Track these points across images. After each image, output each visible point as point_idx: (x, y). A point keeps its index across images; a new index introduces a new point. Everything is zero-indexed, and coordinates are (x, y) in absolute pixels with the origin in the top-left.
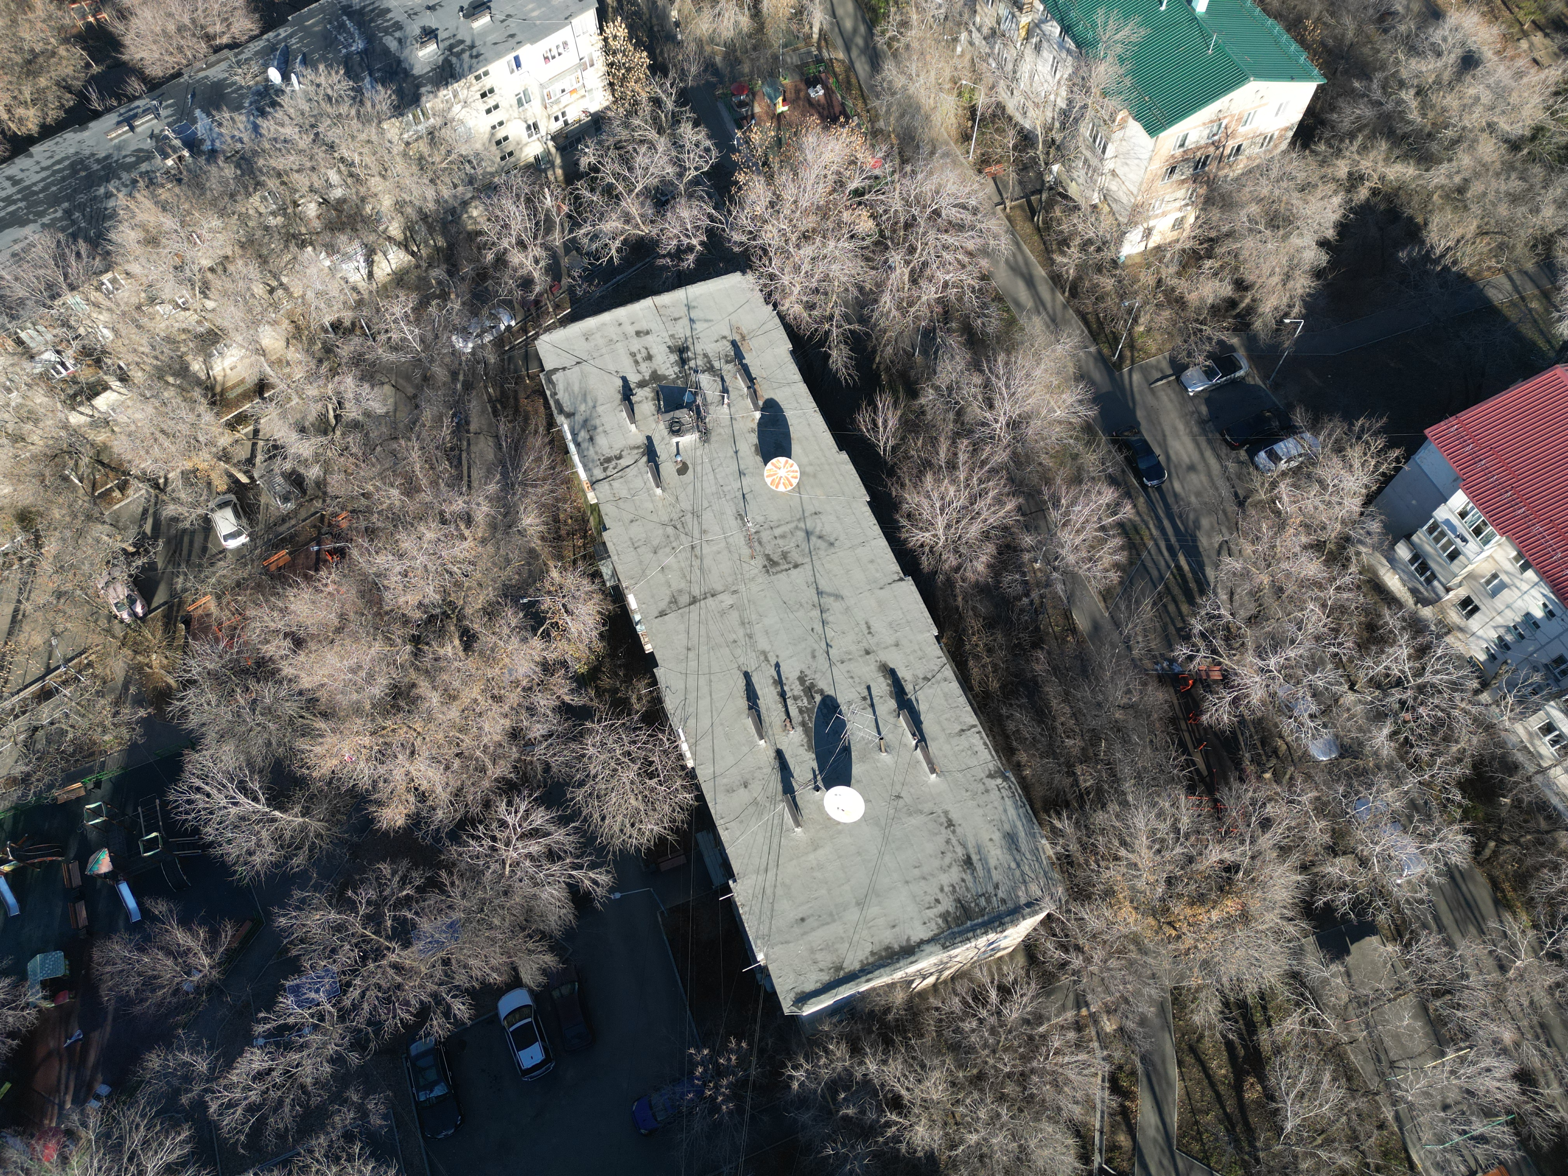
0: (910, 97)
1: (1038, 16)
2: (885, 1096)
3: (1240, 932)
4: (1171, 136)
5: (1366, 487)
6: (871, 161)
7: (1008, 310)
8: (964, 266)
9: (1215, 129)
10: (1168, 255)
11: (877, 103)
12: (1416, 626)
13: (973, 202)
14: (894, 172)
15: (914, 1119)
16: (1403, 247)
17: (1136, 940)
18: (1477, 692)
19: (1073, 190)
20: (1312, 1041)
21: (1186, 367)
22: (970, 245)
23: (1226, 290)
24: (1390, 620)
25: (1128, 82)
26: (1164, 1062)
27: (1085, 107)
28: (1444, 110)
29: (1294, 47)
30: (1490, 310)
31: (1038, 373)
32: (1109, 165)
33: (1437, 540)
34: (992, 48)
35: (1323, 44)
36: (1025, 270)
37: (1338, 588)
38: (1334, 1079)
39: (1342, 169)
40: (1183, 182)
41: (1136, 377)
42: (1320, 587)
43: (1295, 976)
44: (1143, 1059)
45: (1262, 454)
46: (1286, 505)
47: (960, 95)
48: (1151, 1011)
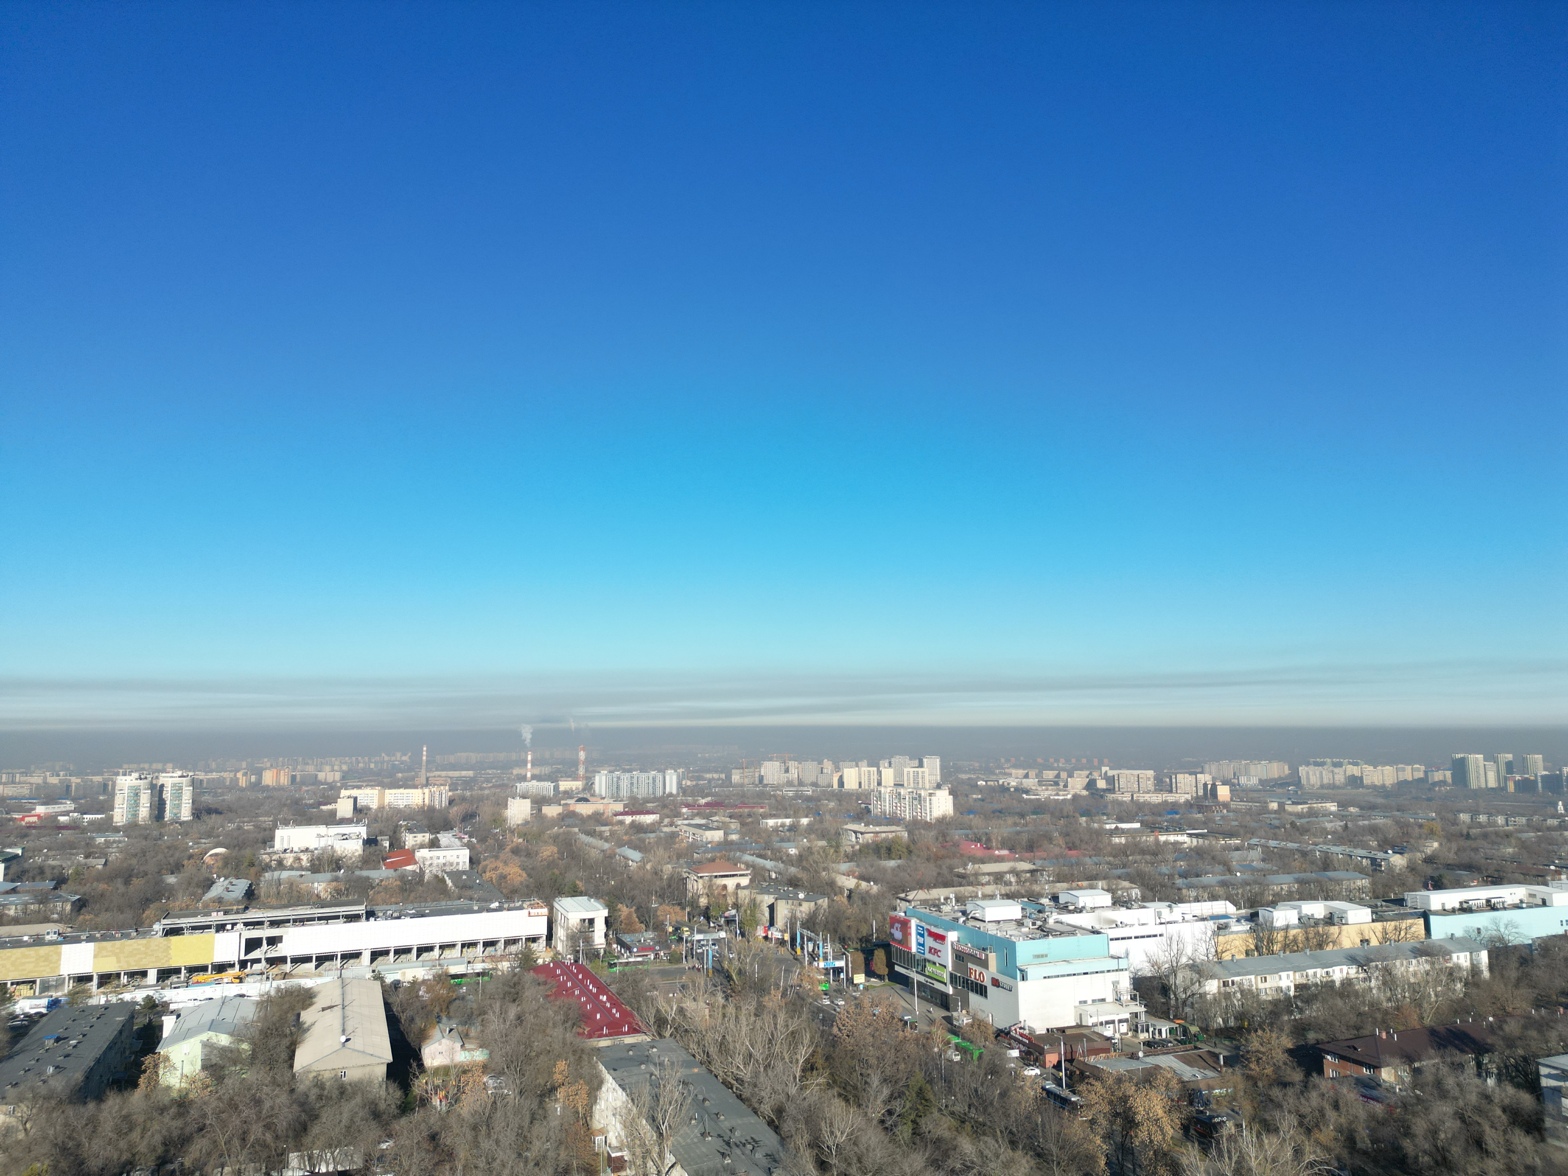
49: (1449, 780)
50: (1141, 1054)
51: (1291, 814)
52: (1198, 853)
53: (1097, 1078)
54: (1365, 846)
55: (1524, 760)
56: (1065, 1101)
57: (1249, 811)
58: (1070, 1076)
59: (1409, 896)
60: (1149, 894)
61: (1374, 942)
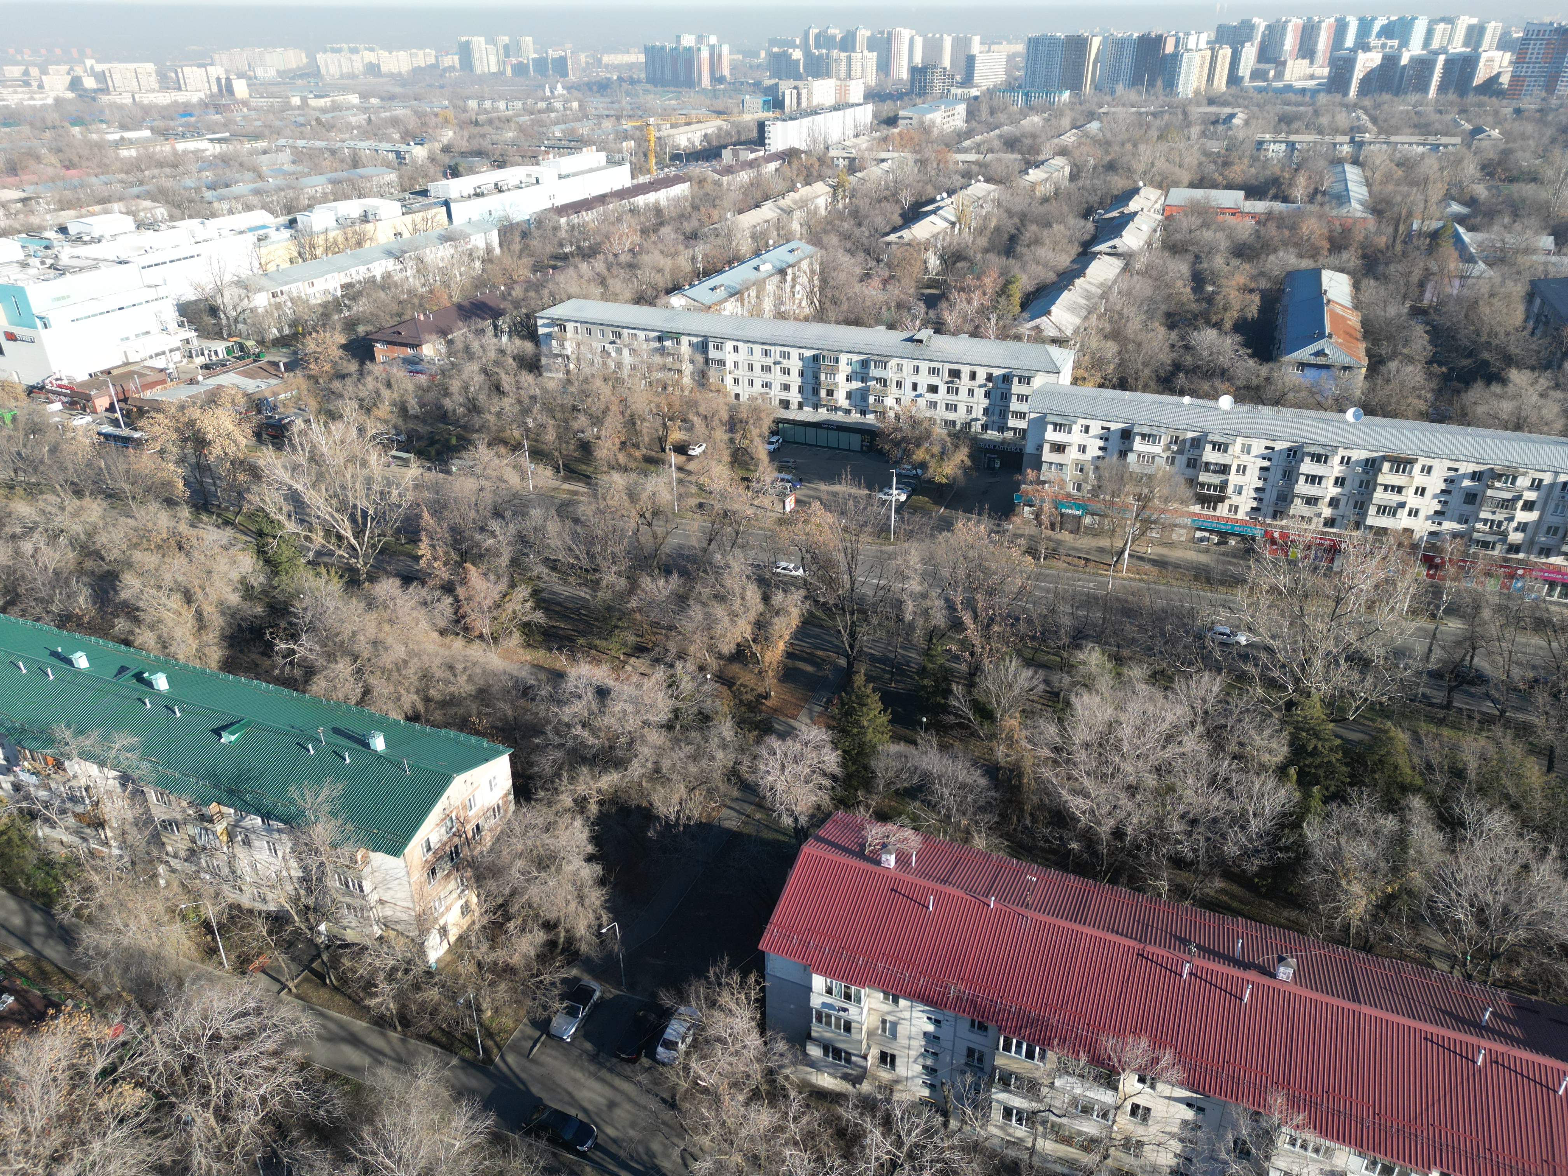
0: (126, 949)
1: (231, 820)
4: (415, 849)
5: (753, 1019)
6: (108, 1032)
7: (347, 1081)
8: (274, 1070)
9: (449, 824)
10: (473, 938)
11: (89, 974)
12: (868, 1105)
13: (251, 1004)
14: (142, 1028)
16: (648, 827)
18: (946, 1124)
19: (350, 936)
21: (549, 1020)
22: (271, 1046)
23: (541, 937)
24: (848, 1114)
25: (350, 827)
27: (322, 864)
28: (608, 728)
29: (473, 739)
30: (733, 837)
31: (413, 1119)
32: (373, 898)
33: (829, 1024)
34: (198, 864)
35: (493, 727)
36: (343, 1034)
37: (795, 1119)
39: (567, 800)
40: (448, 875)
41: (511, 1059)
42: (782, 1129)
45: (660, 1049)
46: (708, 1080)
47: (184, 918)
49: (458, 66)
50: (200, 378)
51: (314, 109)
52: (225, 160)
53: (158, 411)
54: (389, 140)
55: (518, 43)
56: (126, 441)
57: (271, 109)
58: (127, 415)
59: (431, 187)
60: (177, 212)
61: (406, 235)
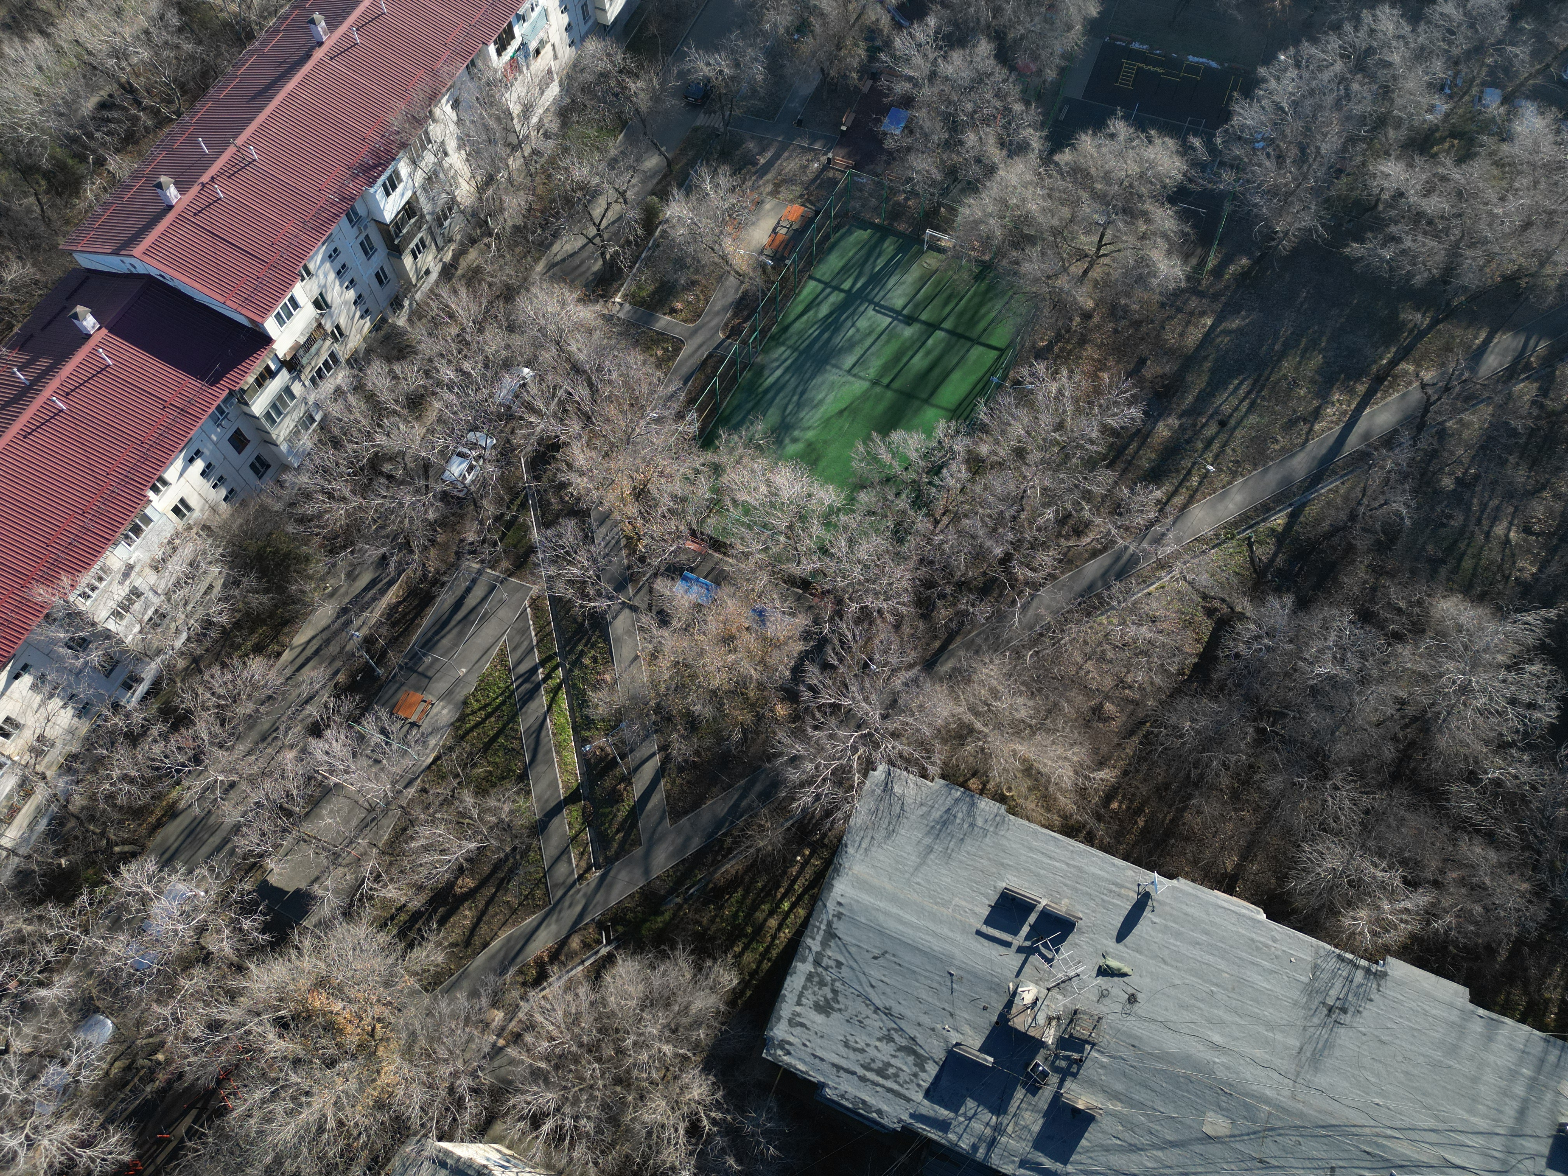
2: (696, 1144)
3: (338, 977)
15: (693, 1105)
17: (407, 1052)
20: (394, 871)
26: (492, 957)
38: (412, 838)
43: (348, 914)
44: (503, 971)
48: (461, 996)
